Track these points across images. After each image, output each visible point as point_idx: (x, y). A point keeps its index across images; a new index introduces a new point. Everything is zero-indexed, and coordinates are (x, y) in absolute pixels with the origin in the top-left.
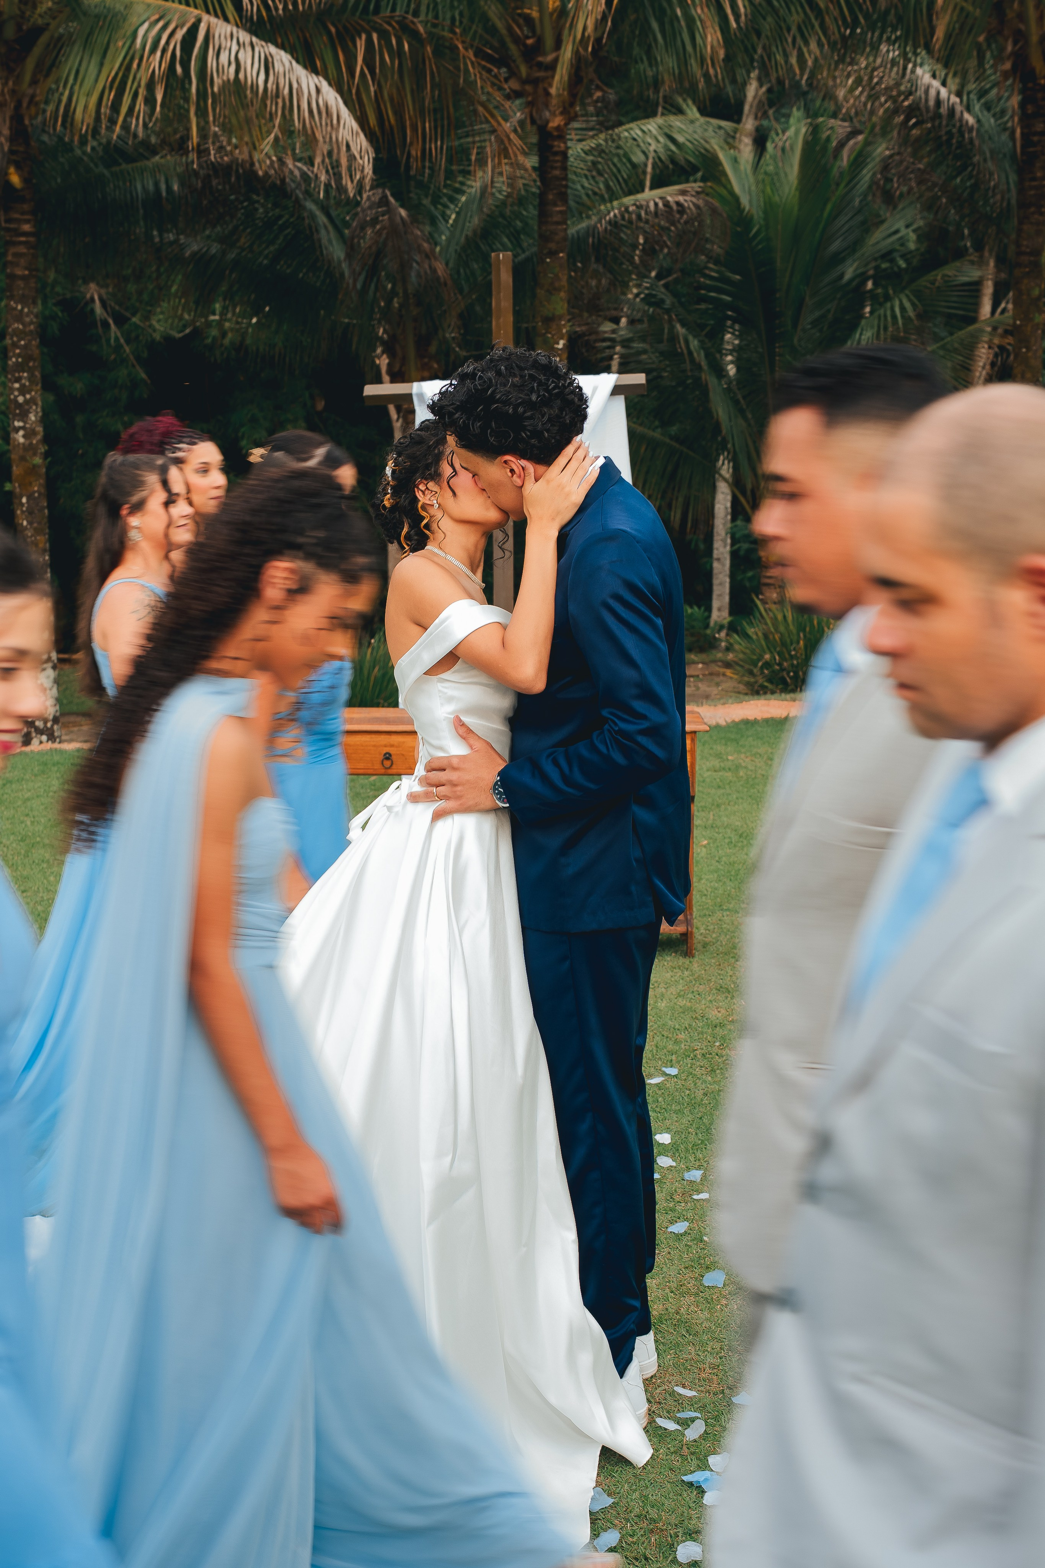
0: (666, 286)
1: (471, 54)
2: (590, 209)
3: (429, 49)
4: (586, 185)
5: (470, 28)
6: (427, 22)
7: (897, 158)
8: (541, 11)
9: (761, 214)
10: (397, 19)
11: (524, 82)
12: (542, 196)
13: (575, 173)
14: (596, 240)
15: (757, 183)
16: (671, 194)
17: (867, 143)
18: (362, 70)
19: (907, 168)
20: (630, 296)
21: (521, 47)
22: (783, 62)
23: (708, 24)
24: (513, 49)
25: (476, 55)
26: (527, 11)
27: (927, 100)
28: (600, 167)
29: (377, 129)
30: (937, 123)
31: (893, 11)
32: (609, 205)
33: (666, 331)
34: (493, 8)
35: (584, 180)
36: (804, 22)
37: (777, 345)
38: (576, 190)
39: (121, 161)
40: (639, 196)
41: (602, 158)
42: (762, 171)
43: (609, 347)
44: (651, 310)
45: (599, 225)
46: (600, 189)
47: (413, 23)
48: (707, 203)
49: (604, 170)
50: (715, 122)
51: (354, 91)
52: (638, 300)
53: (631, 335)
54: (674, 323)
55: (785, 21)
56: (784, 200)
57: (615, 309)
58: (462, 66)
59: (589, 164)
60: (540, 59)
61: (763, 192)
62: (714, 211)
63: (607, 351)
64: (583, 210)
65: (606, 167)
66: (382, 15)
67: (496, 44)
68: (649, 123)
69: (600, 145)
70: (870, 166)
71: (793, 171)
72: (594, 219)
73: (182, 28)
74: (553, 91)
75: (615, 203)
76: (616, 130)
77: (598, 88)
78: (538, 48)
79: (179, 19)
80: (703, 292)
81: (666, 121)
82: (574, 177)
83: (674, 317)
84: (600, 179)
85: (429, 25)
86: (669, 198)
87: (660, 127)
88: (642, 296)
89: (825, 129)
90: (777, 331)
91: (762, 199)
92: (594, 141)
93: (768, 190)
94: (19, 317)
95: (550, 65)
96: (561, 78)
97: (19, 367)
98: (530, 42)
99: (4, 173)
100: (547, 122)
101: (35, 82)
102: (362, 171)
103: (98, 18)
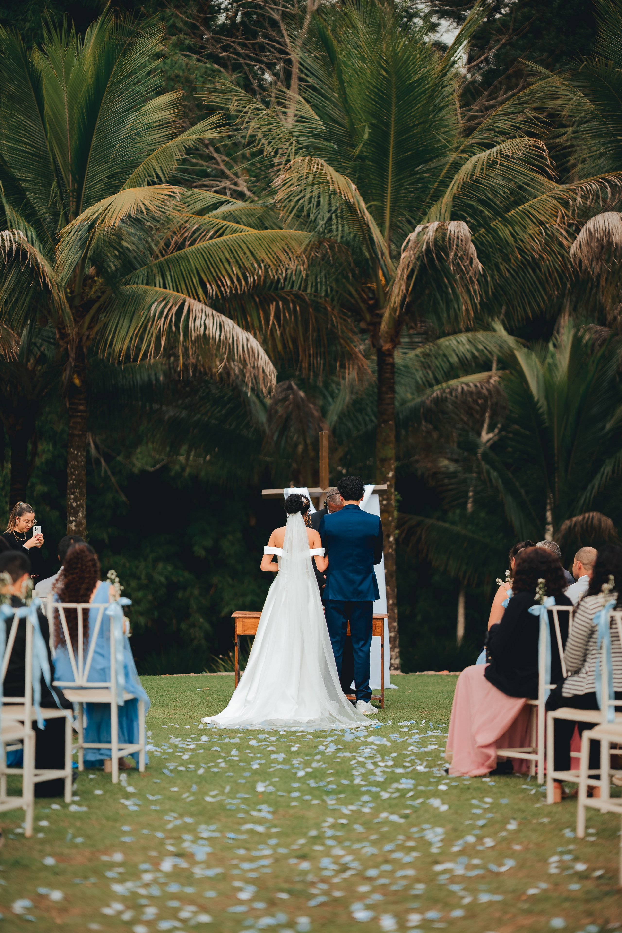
1: (336, 312)
2: (423, 390)
3: (311, 309)
6: (311, 294)
8: (377, 285)
10: (294, 293)
11: (369, 324)
12: (379, 389)
13: (399, 374)
14: (425, 410)
18: (273, 322)
21: (367, 305)
24: (362, 307)
25: (338, 312)
26: (369, 285)
45: (427, 401)
46: (429, 377)
47: (303, 295)
49: (431, 367)
51: (268, 333)
58: (330, 318)
59: (421, 363)
60: (376, 312)
66: (286, 290)
72: (425, 397)
73: (175, 306)
74: (380, 333)
75: (438, 387)
76: (436, 342)
78: (375, 306)
79: (174, 300)
81: (472, 335)
82: (414, 371)
84: (429, 372)
85: (312, 296)
86: (470, 384)
87: (468, 339)
94: (75, 458)
95: (381, 316)
96: (384, 326)
97: (74, 486)
98: (371, 302)
99: (71, 378)
100: (382, 347)
101: (90, 328)
102: (271, 382)
103: (128, 297)
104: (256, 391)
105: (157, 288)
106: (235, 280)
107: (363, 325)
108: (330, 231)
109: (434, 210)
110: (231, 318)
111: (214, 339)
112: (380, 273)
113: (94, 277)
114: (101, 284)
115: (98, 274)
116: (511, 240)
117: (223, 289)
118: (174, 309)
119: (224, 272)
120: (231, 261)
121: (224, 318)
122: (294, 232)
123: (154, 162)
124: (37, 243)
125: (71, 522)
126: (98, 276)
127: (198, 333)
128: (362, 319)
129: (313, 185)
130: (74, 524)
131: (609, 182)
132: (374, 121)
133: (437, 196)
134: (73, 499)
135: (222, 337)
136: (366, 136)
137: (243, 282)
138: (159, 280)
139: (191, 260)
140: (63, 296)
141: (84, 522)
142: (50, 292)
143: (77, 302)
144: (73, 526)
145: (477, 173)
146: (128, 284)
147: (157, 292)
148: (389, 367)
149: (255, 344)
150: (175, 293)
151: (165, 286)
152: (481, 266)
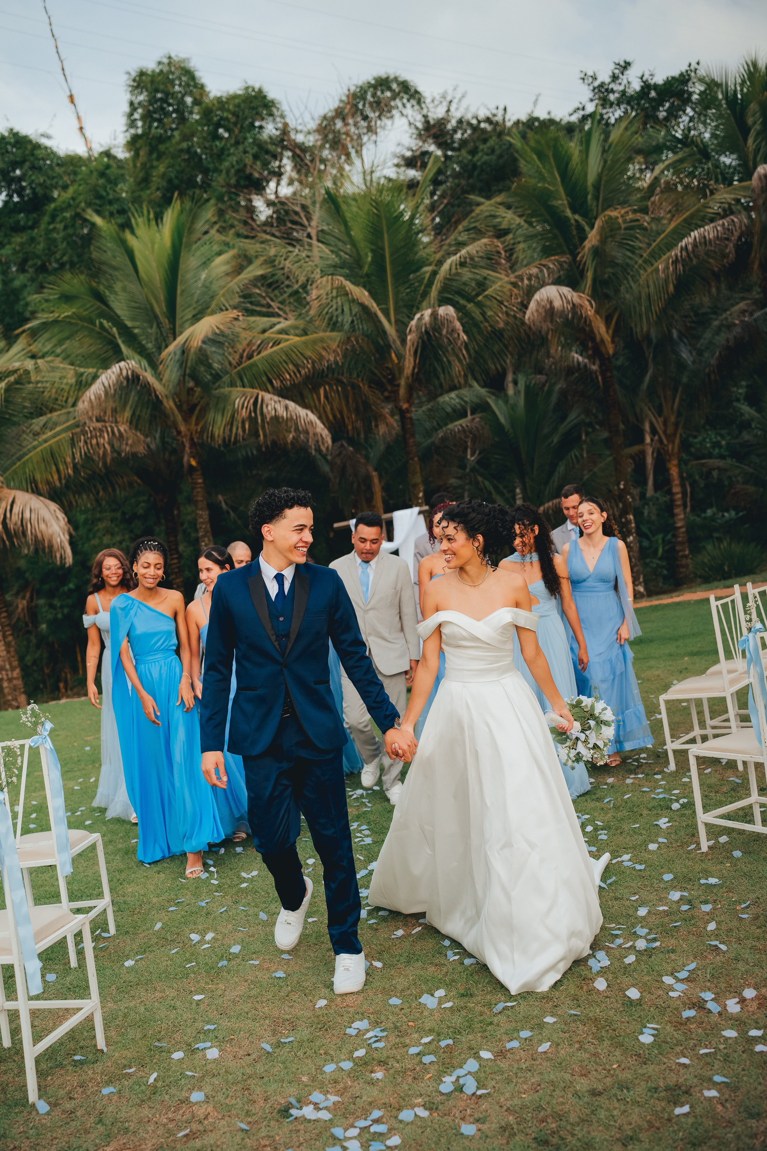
1: (366, 387)
3: (349, 388)
5: (365, 376)
8: (393, 364)
12: (404, 436)
18: (324, 401)
21: (387, 379)
24: (384, 382)
25: (368, 387)
26: (387, 365)
49: (435, 417)
51: (321, 410)
58: (363, 392)
60: (395, 383)
66: (328, 378)
67: (377, 379)
68: (451, 394)
73: (252, 398)
74: (401, 395)
76: (437, 399)
78: (393, 379)
79: (251, 394)
81: (458, 393)
82: (416, 426)
85: (348, 379)
95: (399, 385)
96: (402, 391)
97: (204, 536)
98: (390, 377)
99: (189, 461)
101: (197, 424)
102: (327, 443)
103: (219, 398)
104: (318, 450)
105: (239, 389)
106: (292, 374)
107: (386, 394)
108: (354, 331)
109: (424, 304)
110: (293, 401)
111: (283, 417)
112: (393, 355)
113: (194, 388)
114: (200, 392)
116: (481, 318)
117: (284, 382)
118: (252, 402)
119: (284, 370)
120: (287, 361)
121: (289, 402)
122: (328, 334)
123: (222, 299)
124: (149, 369)
126: (196, 387)
127: (271, 415)
128: (386, 389)
129: (337, 297)
131: (544, 266)
132: (374, 247)
133: (425, 294)
135: (288, 416)
136: (369, 259)
137: (298, 375)
138: (239, 383)
139: (259, 365)
140: (172, 404)
142: (161, 402)
143: (185, 407)
145: (454, 271)
146: (218, 389)
148: (408, 421)
149: (312, 417)
150: (251, 390)
151: (244, 386)
152: (465, 338)
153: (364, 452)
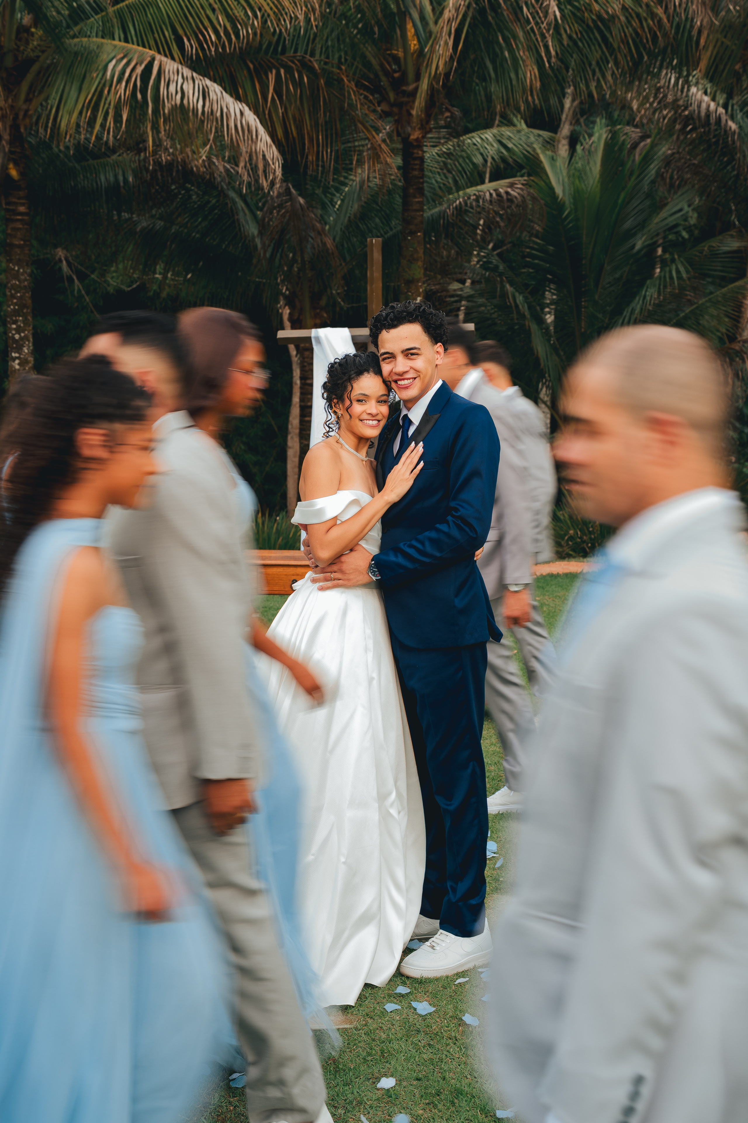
0: (499, 255)
1: (353, 84)
2: (441, 197)
3: (322, 81)
4: (439, 180)
5: (353, 64)
6: (320, 61)
7: (677, 156)
8: (404, 52)
9: (572, 200)
10: (298, 58)
11: (391, 105)
12: (405, 189)
13: (431, 171)
14: (446, 222)
15: (569, 177)
16: (502, 185)
17: (653, 146)
18: (273, 98)
19: (685, 163)
20: (472, 263)
21: (390, 79)
22: (585, 89)
23: (528, 62)
24: (384, 82)
25: (356, 86)
26: (394, 52)
27: (699, 112)
28: (449, 166)
29: (283, 139)
30: (707, 129)
31: (669, 49)
32: (456, 194)
33: (499, 289)
34: (370, 49)
35: (438, 176)
36: (601, 58)
37: (583, 300)
38: (432, 184)
39: (88, 157)
40: (479, 188)
41: (451, 159)
42: (573, 167)
43: (456, 302)
44: (487, 274)
45: (448, 210)
46: (449, 182)
47: (310, 61)
48: (529, 194)
49: (453, 169)
50: (536, 132)
51: (267, 112)
52: (478, 266)
53: (472, 293)
54: (504, 284)
55: (587, 58)
56: (589, 189)
57: (460, 273)
58: (346, 94)
59: (442, 164)
60: (404, 88)
61: (573, 183)
62: (534, 199)
63: (455, 304)
64: (436, 199)
65: (453, 166)
66: (287, 55)
67: (372, 76)
68: (486, 133)
69: (449, 149)
70: (656, 163)
71: (596, 167)
72: (445, 206)
73: (141, 65)
74: (414, 112)
75: (461, 193)
76: (461, 138)
77: (447, 110)
78: (403, 80)
79: (138, 57)
80: (528, 259)
81: (499, 131)
82: (430, 174)
83: (504, 278)
84: (450, 176)
85: (322, 63)
86: (501, 190)
87: (494, 136)
88: (481, 263)
89: (621, 135)
90: (583, 289)
91: (572, 189)
92: (445, 147)
93: (577, 182)
94: (16, 276)
95: (412, 92)
97: (17, 313)
98: (396, 75)
99: (5, 168)
100: (409, 135)
101: (28, 100)
102: (274, 173)
103: (76, 54)
104: (253, 186)
105: (116, 42)
106: (222, 34)
107: (384, 107)
110: (217, 82)
111: (195, 111)
113: (31, 27)
114: (41, 38)
115: (36, 23)
117: (205, 46)
118: (139, 69)
119: (206, 23)
120: (216, 6)
121: (208, 82)
125: (14, 359)
126: (36, 27)
127: (173, 103)
128: (384, 99)
130: (17, 361)
134: (15, 329)
135: (206, 109)
137: (233, 37)
138: (118, 32)
139: (161, 5)
141: (31, 359)
143: (9, 62)
144: (16, 365)
146: (78, 37)
147: (115, 46)
148: (417, 162)
149: (251, 119)
150: (140, 48)
151: (126, 41)
152: (558, 14)
153: (319, 212)
